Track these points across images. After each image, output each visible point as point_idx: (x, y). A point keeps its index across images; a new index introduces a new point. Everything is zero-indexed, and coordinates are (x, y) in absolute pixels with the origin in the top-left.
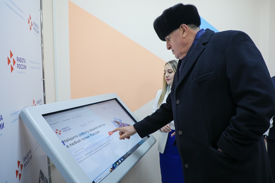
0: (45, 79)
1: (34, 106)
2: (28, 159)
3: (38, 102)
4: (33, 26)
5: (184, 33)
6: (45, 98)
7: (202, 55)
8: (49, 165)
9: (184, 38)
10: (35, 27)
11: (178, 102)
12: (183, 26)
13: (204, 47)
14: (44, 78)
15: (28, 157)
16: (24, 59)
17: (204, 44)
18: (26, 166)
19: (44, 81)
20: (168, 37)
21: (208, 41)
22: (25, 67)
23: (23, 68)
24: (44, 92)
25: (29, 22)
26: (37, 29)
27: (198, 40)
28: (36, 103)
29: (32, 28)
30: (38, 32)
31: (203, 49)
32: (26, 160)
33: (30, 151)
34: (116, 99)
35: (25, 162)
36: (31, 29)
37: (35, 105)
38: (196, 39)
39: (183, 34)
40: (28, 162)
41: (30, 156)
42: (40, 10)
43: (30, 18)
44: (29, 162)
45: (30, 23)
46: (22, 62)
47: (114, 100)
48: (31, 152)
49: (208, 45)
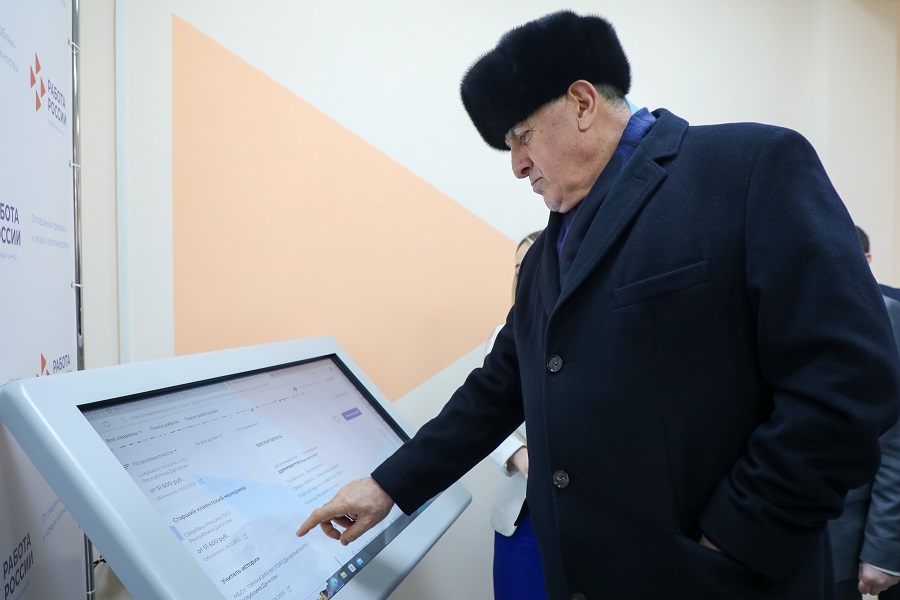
0: (85, 285)
1: (44, 377)
2: (18, 566)
3: (59, 366)
4: (48, 94)
5: (585, 113)
6: (81, 351)
7: (655, 199)
8: (90, 593)
9: (583, 131)
10: (53, 99)
11: (555, 364)
12: (581, 90)
13: (664, 170)
14: (78, 280)
15: (20, 562)
16: (13, 208)
17: (662, 161)
18: (12, 592)
19: (79, 291)
20: (519, 131)
21: (674, 151)
22: (16, 238)
23: (9, 239)
24: (80, 331)
25: (33, 81)
26: (59, 106)
27: (635, 145)
28: (49, 366)
29: (44, 101)
30: (63, 119)
31: (660, 178)
32: (13, 572)
33: (27, 541)
34: (334, 357)
35: (9, 577)
36: (38, 105)
37: (48, 374)
38: (625, 142)
39: (580, 116)
40: (18, 578)
41: (24, 557)
42: (71, 43)
43: (38, 68)
44: (22, 578)
45: (37, 86)
46: (8, 220)
47: (329, 360)
48: (29, 543)
49: (675, 164)
